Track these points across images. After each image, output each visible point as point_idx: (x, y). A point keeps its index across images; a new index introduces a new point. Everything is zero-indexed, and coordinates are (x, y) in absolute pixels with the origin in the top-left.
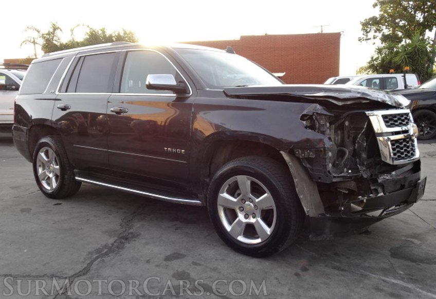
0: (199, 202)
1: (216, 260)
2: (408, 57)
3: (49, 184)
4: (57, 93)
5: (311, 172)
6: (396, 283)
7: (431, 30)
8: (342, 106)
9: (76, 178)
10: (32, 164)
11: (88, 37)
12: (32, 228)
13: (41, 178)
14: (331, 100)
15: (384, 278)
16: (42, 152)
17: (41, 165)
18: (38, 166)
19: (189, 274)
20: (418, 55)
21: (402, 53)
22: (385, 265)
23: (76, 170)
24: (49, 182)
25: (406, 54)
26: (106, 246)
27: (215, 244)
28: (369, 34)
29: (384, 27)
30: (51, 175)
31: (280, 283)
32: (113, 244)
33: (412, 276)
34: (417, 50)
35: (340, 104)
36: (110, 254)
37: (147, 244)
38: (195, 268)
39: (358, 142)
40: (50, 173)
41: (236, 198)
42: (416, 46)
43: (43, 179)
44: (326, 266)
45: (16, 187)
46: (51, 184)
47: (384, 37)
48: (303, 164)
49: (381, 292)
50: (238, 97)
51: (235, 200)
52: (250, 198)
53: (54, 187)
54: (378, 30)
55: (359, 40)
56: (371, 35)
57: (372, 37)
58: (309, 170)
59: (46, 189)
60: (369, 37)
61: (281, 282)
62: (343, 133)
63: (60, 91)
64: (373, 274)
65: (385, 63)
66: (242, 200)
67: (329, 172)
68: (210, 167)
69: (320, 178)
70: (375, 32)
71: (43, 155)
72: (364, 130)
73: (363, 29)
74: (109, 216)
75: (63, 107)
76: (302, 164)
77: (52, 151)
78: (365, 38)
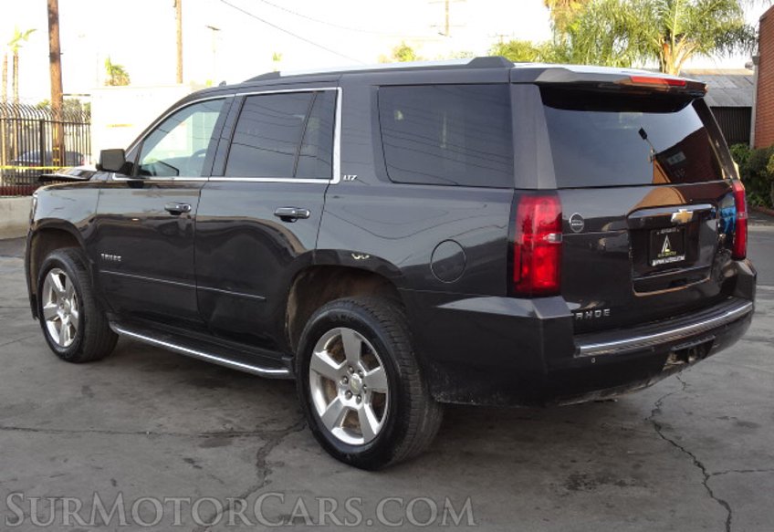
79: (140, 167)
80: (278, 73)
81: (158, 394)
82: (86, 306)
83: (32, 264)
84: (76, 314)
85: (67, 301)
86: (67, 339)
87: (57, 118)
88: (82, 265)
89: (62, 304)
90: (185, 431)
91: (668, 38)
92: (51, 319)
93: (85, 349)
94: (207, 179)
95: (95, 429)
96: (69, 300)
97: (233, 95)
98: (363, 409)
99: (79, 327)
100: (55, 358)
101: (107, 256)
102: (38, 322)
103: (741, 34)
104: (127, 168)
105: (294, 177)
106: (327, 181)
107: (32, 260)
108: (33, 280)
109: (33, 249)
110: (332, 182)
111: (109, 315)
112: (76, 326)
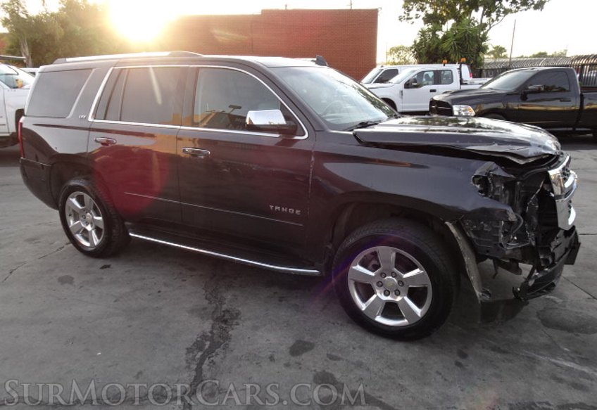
0: (315, 271)
1: (354, 348)
2: (458, 44)
3: (87, 239)
4: (90, 119)
5: (477, 244)
6: (571, 368)
7: (477, 10)
8: (523, 165)
9: (131, 234)
10: (57, 212)
11: (64, 7)
12: (90, 312)
13: (73, 231)
14: (510, 158)
15: (553, 360)
16: (73, 198)
17: (72, 214)
18: (67, 217)
19: (332, 376)
20: (468, 41)
21: (451, 38)
22: (543, 340)
23: (127, 223)
24: (85, 235)
25: (456, 40)
26: (204, 337)
27: (340, 322)
28: (411, 13)
29: (428, 5)
30: (89, 228)
31: (445, 380)
32: (211, 332)
33: (580, 354)
34: (468, 35)
35: (522, 162)
36: (216, 351)
37: (255, 328)
38: (335, 364)
39: (531, 204)
40: (87, 225)
41: (373, 271)
42: (466, 31)
43: (78, 233)
44: (483, 347)
45: (33, 240)
46: (90, 239)
47: (428, 18)
48: (467, 233)
49: (562, 383)
50: (376, 145)
51: (372, 274)
52: (393, 272)
53: (96, 243)
54: (422, 9)
55: (400, 19)
56: (413, 13)
57: (414, 16)
58: (475, 241)
59: (83, 245)
60: (410, 16)
61: (447, 378)
62: (514, 193)
63: (95, 116)
64: (538, 354)
65: (431, 49)
66: (381, 274)
67: (501, 244)
68: (333, 231)
69: (488, 251)
70: (418, 10)
71: (74, 201)
72: (539, 190)
73: (405, 7)
74: (184, 283)
75: (105, 142)
76: (466, 235)
77: (89, 198)
78: (406, 17)
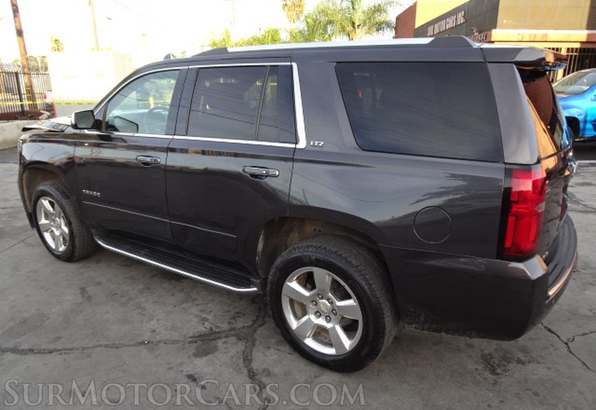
79: (107, 122)
80: (226, 49)
81: (141, 292)
82: (74, 225)
83: (25, 192)
84: (66, 230)
85: (57, 219)
86: (61, 246)
87: (26, 70)
88: (67, 195)
89: (54, 221)
90: (175, 336)
91: (354, 27)
92: (47, 231)
93: (76, 254)
94: (171, 137)
95: (101, 343)
96: (59, 218)
97: (187, 67)
98: (334, 328)
99: (70, 239)
100: (53, 258)
101: (88, 192)
102: (35, 231)
103: (388, 25)
104: (97, 125)
105: (257, 140)
106: (293, 146)
107: (25, 188)
108: (28, 203)
109: (24, 181)
110: (298, 146)
111: (93, 231)
112: (67, 238)
